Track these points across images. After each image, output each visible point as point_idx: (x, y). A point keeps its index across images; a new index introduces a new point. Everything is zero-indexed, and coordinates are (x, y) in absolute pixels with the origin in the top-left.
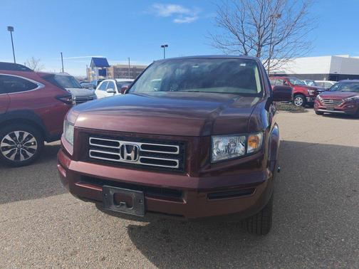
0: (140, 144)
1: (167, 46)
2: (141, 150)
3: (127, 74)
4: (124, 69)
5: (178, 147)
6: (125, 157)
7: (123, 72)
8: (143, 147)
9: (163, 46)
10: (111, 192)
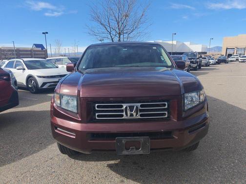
0: (139, 104)
1: (47, 33)
2: (140, 108)
3: (13, 54)
4: (9, 50)
5: (166, 103)
6: (129, 114)
7: (9, 53)
8: (141, 106)
9: (44, 33)
10: (123, 141)
